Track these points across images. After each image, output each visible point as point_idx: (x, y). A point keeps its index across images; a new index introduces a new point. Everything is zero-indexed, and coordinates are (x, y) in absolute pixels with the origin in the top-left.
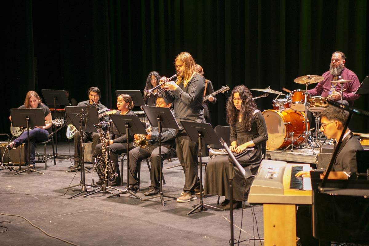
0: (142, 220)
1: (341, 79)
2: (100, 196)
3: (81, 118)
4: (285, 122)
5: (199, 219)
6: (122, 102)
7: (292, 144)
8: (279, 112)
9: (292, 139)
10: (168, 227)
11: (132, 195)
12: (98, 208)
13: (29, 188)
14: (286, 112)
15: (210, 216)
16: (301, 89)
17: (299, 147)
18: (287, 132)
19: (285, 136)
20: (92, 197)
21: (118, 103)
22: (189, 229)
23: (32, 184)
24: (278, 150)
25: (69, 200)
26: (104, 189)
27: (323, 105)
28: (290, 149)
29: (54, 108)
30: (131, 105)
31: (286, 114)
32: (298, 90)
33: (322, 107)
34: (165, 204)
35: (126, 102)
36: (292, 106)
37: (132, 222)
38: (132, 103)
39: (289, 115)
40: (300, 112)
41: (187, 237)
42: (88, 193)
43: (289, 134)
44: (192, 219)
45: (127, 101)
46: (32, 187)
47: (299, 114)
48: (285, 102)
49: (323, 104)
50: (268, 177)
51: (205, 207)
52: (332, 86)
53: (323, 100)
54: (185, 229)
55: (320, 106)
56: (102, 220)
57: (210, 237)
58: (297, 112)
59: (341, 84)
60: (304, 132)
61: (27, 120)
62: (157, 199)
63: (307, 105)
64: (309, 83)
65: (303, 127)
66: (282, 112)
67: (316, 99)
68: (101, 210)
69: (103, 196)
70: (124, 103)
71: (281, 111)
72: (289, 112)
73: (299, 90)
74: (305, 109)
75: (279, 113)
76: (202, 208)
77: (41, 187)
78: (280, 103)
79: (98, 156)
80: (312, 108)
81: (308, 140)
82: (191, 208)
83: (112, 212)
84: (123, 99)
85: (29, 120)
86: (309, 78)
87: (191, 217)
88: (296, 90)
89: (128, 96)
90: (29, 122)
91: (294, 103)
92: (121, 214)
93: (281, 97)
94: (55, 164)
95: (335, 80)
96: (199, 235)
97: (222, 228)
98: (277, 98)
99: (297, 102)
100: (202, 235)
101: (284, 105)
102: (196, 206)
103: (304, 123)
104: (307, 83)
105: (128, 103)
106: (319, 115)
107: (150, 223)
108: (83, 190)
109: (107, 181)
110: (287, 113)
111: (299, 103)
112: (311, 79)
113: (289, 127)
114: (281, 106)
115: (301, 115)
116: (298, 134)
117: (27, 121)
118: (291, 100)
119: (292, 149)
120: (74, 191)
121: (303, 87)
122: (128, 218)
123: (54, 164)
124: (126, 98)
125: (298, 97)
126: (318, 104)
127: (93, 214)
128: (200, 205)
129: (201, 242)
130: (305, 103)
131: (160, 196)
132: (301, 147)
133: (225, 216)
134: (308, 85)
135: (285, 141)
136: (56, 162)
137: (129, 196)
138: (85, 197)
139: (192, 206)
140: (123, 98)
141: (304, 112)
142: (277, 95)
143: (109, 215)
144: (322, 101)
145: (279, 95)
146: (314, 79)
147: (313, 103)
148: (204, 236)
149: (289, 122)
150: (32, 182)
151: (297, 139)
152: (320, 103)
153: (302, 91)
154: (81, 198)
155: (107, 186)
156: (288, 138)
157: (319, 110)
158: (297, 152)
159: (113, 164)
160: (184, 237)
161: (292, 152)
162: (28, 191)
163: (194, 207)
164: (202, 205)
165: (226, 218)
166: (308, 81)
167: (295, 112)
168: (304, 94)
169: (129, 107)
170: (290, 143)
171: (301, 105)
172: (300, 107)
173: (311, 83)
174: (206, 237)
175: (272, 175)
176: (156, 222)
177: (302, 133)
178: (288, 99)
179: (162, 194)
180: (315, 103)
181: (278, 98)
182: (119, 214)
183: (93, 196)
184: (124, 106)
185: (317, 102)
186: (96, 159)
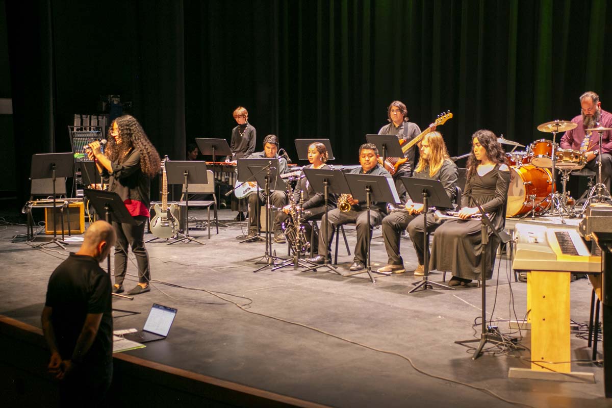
0: (354, 298)
1: (599, 126)
2: (292, 270)
3: (268, 173)
4: (524, 181)
5: (426, 298)
6: (315, 153)
7: (534, 210)
8: (516, 168)
9: (533, 204)
10: (390, 306)
11: (332, 269)
12: (295, 284)
13: (200, 259)
14: (525, 169)
15: (439, 295)
16: (546, 139)
17: (541, 213)
18: (526, 194)
19: (524, 199)
20: (281, 271)
21: (309, 155)
22: (416, 307)
23: (200, 254)
24: (513, 218)
25: (255, 273)
26: (297, 261)
27: (574, 160)
28: (530, 216)
29: (212, 161)
30: (325, 157)
31: (525, 171)
32: (541, 140)
33: (573, 162)
34: (376, 280)
35: (321, 153)
36: (533, 161)
37: (343, 299)
38: (327, 154)
39: (529, 173)
40: (543, 168)
41: (418, 317)
42: (275, 266)
43: (529, 197)
44: (416, 298)
45: (321, 151)
46: (202, 258)
47: (542, 171)
48: (523, 155)
49: (574, 158)
50: (532, 241)
51: (430, 284)
52: (585, 136)
53: (574, 154)
54: (411, 308)
55: (570, 161)
56: (305, 297)
57: (445, 317)
58: (540, 169)
59: (599, 132)
60: (550, 194)
61: (185, 175)
62: (364, 275)
63: (555, 160)
64: (557, 131)
65: (547, 188)
66: (520, 169)
67: (564, 152)
68: (299, 286)
69: (295, 269)
70: (317, 154)
71: (518, 167)
72: (530, 168)
73: (544, 140)
74: (551, 165)
75: (516, 170)
76: (426, 286)
77: (213, 259)
78: (518, 157)
79: (286, 220)
80: (560, 164)
81: (554, 205)
82: (411, 285)
83: (313, 288)
84: (316, 149)
85: (188, 176)
86: (557, 124)
87: (415, 296)
88: (539, 140)
89: (322, 144)
90: (187, 178)
91: (537, 156)
92: (325, 290)
93: (519, 149)
94: (218, 233)
95: (591, 128)
96: (431, 315)
97: (458, 308)
98: (513, 150)
99: (540, 156)
100: (435, 315)
101: (523, 159)
102: (418, 283)
103: (548, 182)
104: (555, 131)
105: (323, 154)
106: (569, 173)
107: (366, 301)
108: (270, 262)
109: (299, 252)
110: (527, 169)
111: (543, 156)
112: (560, 126)
113: (529, 188)
114: (518, 161)
115: (544, 173)
116: (540, 198)
117: (186, 177)
118: (533, 153)
119: (533, 216)
120: (256, 264)
121: (548, 136)
122: (337, 295)
123: (216, 232)
124: (320, 147)
125: (541, 151)
126: (567, 159)
127: (291, 290)
128: (424, 281)
129: (435, 322)
130: (552, 158)
131: (368, 272)
132: (543, 214)
133: (457, 295)
134: (557, 134)
135: (523, 206)
136: (219, 230)
137: (328, 272)
138: (273, 271)
139: (412, 284)
140: (317, 147)
141: (550, 169)
142: (513, 146)
143: (311, 291)
144: (572, 155)
145: (516, 147)
146: (565, 127)
147: (561, 158)
148: (438, 316)
149: (530, 182)
150: (198, 253)
151: (540, 203)
152: (571, 158)
153: (547, 141)
154: (269, 271)
155: (299, 258)
156: (528, 202)
157: (568, 167)
158: (539, 219)
159: (305, 231)
160: (414, 317)
161: (533, 219)
162: (199, 263)
163: (414, 284)
164: (426, 282)
165: (458, 298)
166: (555, 128)
167: (537, 169)
168: (550, 146)
169: (323, 159)
170: (531, 208)
171: (546, 159)
172: (544, 162)
173: (559, 131)
174: (440, 317)
175: (536, 239)
176: (372, 300)
177: (547, 196)
178: (529, 152)
179: (370, 269)
180: (564, 157)
181: (515, 151)
182: (324, 291)
183: (282, 269)
184: (318, 158)
185: (566, 156)
186: (283, 224)
